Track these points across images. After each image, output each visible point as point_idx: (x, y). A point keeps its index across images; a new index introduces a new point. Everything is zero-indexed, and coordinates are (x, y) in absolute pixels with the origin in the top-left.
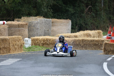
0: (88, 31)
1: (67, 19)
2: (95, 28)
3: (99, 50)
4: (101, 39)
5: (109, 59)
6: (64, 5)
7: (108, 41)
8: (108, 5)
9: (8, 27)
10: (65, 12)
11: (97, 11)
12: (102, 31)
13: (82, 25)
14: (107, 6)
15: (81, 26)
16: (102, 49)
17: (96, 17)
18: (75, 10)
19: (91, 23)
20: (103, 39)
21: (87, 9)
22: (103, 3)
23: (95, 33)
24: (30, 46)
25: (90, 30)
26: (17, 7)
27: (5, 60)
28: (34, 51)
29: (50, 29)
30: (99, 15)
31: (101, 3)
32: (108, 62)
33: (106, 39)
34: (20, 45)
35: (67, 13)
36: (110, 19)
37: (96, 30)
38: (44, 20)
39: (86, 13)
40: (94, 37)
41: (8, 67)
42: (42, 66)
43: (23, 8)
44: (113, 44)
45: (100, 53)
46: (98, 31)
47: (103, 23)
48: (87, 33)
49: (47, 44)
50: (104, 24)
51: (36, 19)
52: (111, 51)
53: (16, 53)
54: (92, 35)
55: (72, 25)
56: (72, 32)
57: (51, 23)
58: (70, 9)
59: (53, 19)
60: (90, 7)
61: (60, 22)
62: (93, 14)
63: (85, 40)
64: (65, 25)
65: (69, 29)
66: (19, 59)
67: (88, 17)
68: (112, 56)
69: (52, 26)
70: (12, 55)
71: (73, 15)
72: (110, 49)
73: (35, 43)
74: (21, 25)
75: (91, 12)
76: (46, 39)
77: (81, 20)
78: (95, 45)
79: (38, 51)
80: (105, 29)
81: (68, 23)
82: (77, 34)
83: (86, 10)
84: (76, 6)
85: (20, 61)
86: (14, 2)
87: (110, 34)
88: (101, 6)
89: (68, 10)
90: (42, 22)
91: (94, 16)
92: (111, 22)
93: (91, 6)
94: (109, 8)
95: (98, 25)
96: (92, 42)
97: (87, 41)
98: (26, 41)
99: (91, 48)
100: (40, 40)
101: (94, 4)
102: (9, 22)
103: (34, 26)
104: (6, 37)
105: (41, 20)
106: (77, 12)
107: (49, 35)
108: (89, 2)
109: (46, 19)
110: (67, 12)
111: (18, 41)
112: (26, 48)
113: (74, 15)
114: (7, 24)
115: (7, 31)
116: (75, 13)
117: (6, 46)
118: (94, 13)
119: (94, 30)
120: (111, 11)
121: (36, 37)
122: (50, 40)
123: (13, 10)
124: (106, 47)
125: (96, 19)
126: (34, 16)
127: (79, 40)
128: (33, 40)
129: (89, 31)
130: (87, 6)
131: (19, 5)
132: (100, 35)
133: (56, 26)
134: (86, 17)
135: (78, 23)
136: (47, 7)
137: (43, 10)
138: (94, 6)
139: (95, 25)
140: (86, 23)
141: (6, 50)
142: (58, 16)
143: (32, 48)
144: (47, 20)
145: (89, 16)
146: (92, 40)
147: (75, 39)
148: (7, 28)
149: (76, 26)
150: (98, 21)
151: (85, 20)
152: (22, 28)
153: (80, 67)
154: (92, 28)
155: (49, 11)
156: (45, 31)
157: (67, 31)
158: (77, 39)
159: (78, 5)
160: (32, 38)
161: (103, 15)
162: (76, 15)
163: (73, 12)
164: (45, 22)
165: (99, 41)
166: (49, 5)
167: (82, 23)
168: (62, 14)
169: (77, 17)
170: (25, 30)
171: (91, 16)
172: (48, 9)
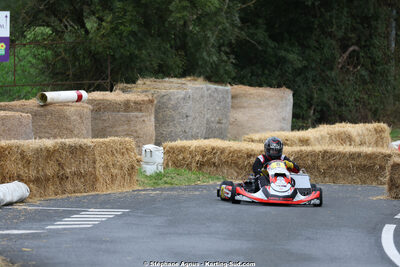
0: (343, 124)
1: (279, 86)
2: (369, 114)
3: (374, 184)
4: (384, 152)
6: (272, 44)
9: (92, 111)
10: (275, 64)
11: (374, 63)
12: (389, 126)
13: (329, 107)
15: (325, 109)
16: (383, 184)
17: (373, 82)
18: (307, 60)
19: (357, 101)
20: (388, 152)
21: (345, 55)
22: (396, 39)
23: (366, 132)
25: (352, 122)
26: (125, 46)
27: (78, 212)
28: (172, 184)
29: (227, 117)
30: (382, 75)
31: (387, 36)
33: (398, 151)
34: (126, 166)
35: (281, 69)
38: (208, 90)
39: (342, 68)
40: (362, 144)
41: (82, 236)
43: (143, 52)
45: (379, 194)
46: (375, 125)
47: (392, 101)
48: (342, 130)
49: (214, 164)
50: (398, 103)
51: (181, 86)
53: (115, 190)
54: (358, 139)
55: (295, 105)
56: (294, 128)
57: (229, 100)
58: (292, 57)
59: (235, 86)
60: (354, 51)
61: (259, 96)
62: (363, 73)
63: (334, 155)
64: (272, 105)
65: (284, 119)
67: (347, 83)
69: (232, 107)
70: (102, 198)
71: (300, 74)
73: (177, 160)
74: (135, 103)
75: (355, 67)
76: (209, 150)
77: (324, 89)
78: (363, 168)
79: (185, 184)
81: (282, 98)
82: (309, 135)
83: (342, 59)
84: (309, 47)
85: (123, 215)
86: (117, 32)
88: (388, 48)
89: (284, 58)
90: (202, 97)
91: (367, 78)
93: (356, 48)
95: (377, 106)
96: (353, 159)
97: (338, 158)
98: (148, 155)
99: (350, 178)
100: (191, 153)
101: (365, 41)
102: (97, 95)
103: (175, 108)
104: (85, 141)
105: (197, 88)
106: (314, 65)
107: (222, 136)
108: (350, 35)
109: (213, 86)
110: (280, 66)
111: (123, 154)
112: (146, 176)
113: (303, 76)
114: (90, 102)
115: (88, 123)
116: (305, 67)
117: (84, 168)
118: (367, 69)
119: (365, 122)
121: (179, 143)
122: (221, 153)
123: (113, 56)
124: (397, 176)
125: (370, 87)
126: (176, 76)
127: (313, 154)
128: (168, 152)
129: (349, 125)
130: (344, 48)
131: (132, 40)
132: (382, 138)
133: (244, 107)
134: (342, 81)
135: (315, 100)
136: (220, 47)
137: (206, 57)
139: (369, 107)
140: (342, 101)
141: (83, 180)
142: (254, 78)
143: (164, 176)
144: (216, 89)
145: (351, 78)
146: (354, 154)
147: (301, 151)
148: (89, 112)
149: (310, 108)
150: (377, 94)
151: (336, 91)
152: (136, 114)
153: (309, 238)
154: (357, 115)
155: (223, 61)
156: (208, 122)
157: (278, 125)
158: (308, 149)
159: (316, 44)
160: (165, 144)
161: (393, 74)
162: (310, 74)
163: (300, 66)
164: (210, 95)
165: (377, 156)
166: (226, 42)
167: (329, 99)
168: (266, 72)
169: (313, 81)
170: (146, 119)
171: (356, 78)
172: (222, 53)
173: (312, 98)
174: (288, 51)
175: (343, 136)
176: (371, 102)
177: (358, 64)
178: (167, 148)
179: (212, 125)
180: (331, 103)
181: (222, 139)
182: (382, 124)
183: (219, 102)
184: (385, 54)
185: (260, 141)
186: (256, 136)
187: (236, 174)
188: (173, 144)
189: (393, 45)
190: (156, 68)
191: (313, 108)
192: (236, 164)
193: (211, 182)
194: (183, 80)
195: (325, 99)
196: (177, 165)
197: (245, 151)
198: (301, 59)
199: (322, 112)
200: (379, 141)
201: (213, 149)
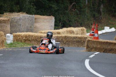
0: (71, 28)
1: (50, 15)
2: (79, 25)
3: (82, 47)
4: (84, 36)
5: (92, 56)
6: (47, 2)
7: (91, 38)
8: (93, 3)
10: (48, 8)
11: (81, 8)
12: (86, 28)
13: (66, 22)
14: (91, 4)
15: (65, 23)
17: (80, 14)
18: (59, 7)
19: (75, 20)
20: (86, 36)
21: (71, 6)
23: (78, 30)
28: (16, 47)
29: (33, 25)
30: (83, 12)
32: (90, 58)
33: (89, 36)
35: (50, 10)
36: (94, 16)
37: (80, 27)
38: (27, 16)
39: (70, 10)
40: (77, 34)
44: (96, 41)
45: (83, 50)
47: (86, 20)
48: (71, 29)
49: (29, 40)
50: (88, 21)
51: (19, 15)
52: (93, 48)
55: (55, 22)
56: (55, 29)
57: (34, 20)
58: (53, 6)
59: (36, 15)
60: (74, 4)
61: (43, 19)
62: (77, 11)
63: (68, 37)
64: (48, 21)
68: (95, 54)
69: (35, 22)
71: (57, 12)
72: (93, 46)
74: (3, 20)
75: (75, 9)
76: (28, 36)
77: (65, 17)
78: (78, 42)
79: (20, 47)
80: (89, 27)
81: (51, 19)
82: (60, 31)
84: (59, 3)
85: (1, 56)
87: (93, 31)
88: (85, 3)
90: (25, 19)
91: (78, 13)
92: (95, 19)
93: (75, 3)
94: (93, 5)
95: (82, 22)
96: (75, 39)
97: (70, 38)
98: (8, 37)
99: (74, 45)
100: (22, 37)
101: (78, 1)
103: (16, 22)
105: (23, 16)
107: (32, 31)
109: (29, 15)
112: (7, 44)
113: (58, 12)
116: (58, 9)
118: (78, 10)
119: (78, 27)
120: (95, 8)
121: (18, 33)
122: (32, 37)
124: (89, 44)
125: (80, 16)
126: (16, 12)
128: (15, 37)
129: (73, 28)
130: (71, 3)
133: (39, 22)
134: (70, 14)
135: (62, 20)
136: (30, 3)
138: (78, 3)
140: (70, 20)
142: (41, 13)
143: (13, 44)
145: (73, 13)
146: (75, 37)
147: (58, 36)
149: (60, 22)
150: (82, 18)
151: (68, 17)
152: (4, 24)
154: (75, 25)
156: (27, 27)
157: (50, 28)
158: (60, 35)
159: (62, 2)
161: (87, 12)
162: (60, 12)
163: (56, 9)
164: (28, 18)
165: (82, 38)
166: (33, 1)
167: (66, 20)
168: (46, 11)
169: (61, 14)
170: (7, 26)
171: (75, 13)
172: (31, 5)
173: (60, 19)
174: (53, 4)
175: (71, 31)
176: (80, 21)
177: (76, 8)
178: (14, 35)
180: (67, 21)
181: (32, 32)
182: (83, 28)
183: (31, 20)
185: (44, 33)
186: (43, 32)
187: (36, 44)
188: (16, 34)
189: (87, 2)
191: (61, 23)
192: (37, 40)
193: (29, 46)
194: (19, 13)
195: (65, 20)
196: (17, 40)
197: (39, 36)
198: (57, 7)
199: (64, 24)
200: (83, 33)
201: (29, 35)
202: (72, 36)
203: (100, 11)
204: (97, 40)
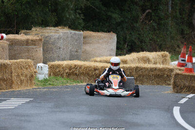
0: (145, 52)
1: (109, 32)
3: (164, 85)
4: (169, 67)
5: (183, 101)
6: (104, 8)
7: (180, 70)
8: (180, 9)
9: (9, 45)
10: (106, 19)
11: (160, 19)
12: (169, 53)
13: (136, 43)
14: (178, 11)
15: (133, 44)
16: (169, 85)
17: (159, 29)
18: (123, 17)
19: (150, 40)
20: (171, 67)
21: (144, 15)
22: (172, 6)
23: (157, 56)
24: (47, 77)
25: (149, 51)
26: (24, 9)
27: (5, 100)
28: (53, 85)
29: (80, 49)
30: (164, 26)
31: (167, 4)
32: (180, 105)
33: (177, 67)
34: (29, 75)
36: (182, 32)
37: (159, 51)
38: (70, 34)
39: (142, 22)
40: (155, 63)
41: (10, 113)
42: (68, 112)
43: (34, 13)
44: (189, 76)
45: (167, 90)
46: (162, 53)
47: (170, 40)
48: (144, 55)
49: (76, 74)
50: (173, 41)
51: (56, 32)
52: (185, 86)
53: (23, 89)
54: (153, 61)
55: (118, 43)
56: (117, 55)
57: (82, 39)
58: (114, 16)
59: (85, 32)
60: (149, 12)
61: (98, 37)
62: (154, 24)
63: (142, 69)
64: (106, 42)
65: (112, 50)
66: (28, 100)
67: (145, 30)
68: (188, 97)
69: (84, 43)
72: (184, 84)
73: (55, 72)
74: (32, 40)
75: (149, 21)
76: (73, 66)
77: (133, 34)
78: (158, 76)
79: (60, 85)
80: (175, 50)
81: (111, 38)
82: (127, 58)
83: (142, 17)
84: (124, 10)
85: (30, 102)
86: (19, 2)
87: (183, 57)
88: (167, 11)
89: (111, 17)
90: (68, 37)
91: (156, 27)
92: (183, 38)
93: (150, 11)
94: (180, 14)
95: (161, 43)
96: (152, 71)
97: (144, 70)
98: (40, 69)
99: (150, 82)
100: (63, 68)
101: (155, 7)
102: (11, 36)
103: (53, 43)
104: (6, 61)
105: (65, 33)
106: (127, 20)
107: (78, 58)
108: (147, 4)
109: (73, 32)
110: (108, 21)
111: (27, 69)
112: (39, 81)
113: (121, 26)
114: (7, 40)
115: (7, 52)
116: (122, 21)
117: (6, 76)
118: (156, 22)
119: (156, 51)
120: (184, 19)
121: (57, 63)
122: (80, 68)
123: (17, 15)
124: (177, 80)
125: (158, 32)
126: (52, 26)
127: (130, 69)
128: (51, 68)
129: (148, 53)
130: (143, 11)
131: (28, 6)
132: (166, 60)
133: (90, 43)
134: (142, 29)
135: (128, 39)
136: (75, 10)
137: (68, 16)
138: (155, 10)
139: (157, 43)
140: (142, 40)
141: (5, 83)
142: (94, 27)
143: (49, 81)
144: (75, 33)
145: (147, 27)
146: (153, 68)
148: (7, 46)
149: (125, 43)
150: (161, 36)
151: (139, 34)
152: (32, 46)
154: (151, 47)
155: (78, 18)
156: (71, 51)
157: (109, 53)
158: (127, 66)
159: (128, 9)
160: (49, 63)
161: (170, 25)
162: (125, 25)
163: (119, 21)
164: (72, 36)
165: (165, 70)
166: (79, 8)
167: (135, 39)
168: (101, 24)
169: (127, 29)
170: (38, 49)
171: (150, 27)
172: (77, 14)
173: (126, 38)
174: (113, 13)
175: (145, 59)
176: (158, 40)
177: (151, 20)
178: (50, 65)
179: (73, 53)
180: (136, 41)
182: (167, 53)
183: (77, 40)
184: (166, 14)
185: (101, 61)
186: (98, 59)
187: (88, 80)
188: (53, 63)
189: (170, 9)
190: (41, 22)
191: (127, 44)
192: (88, 74)
193: (75, 84)
194: (57, 28)
195: (133, 39)
196: (56, 74)
197: (93, 67)
198: (120, 17)
199: (131, 46)
200: (164, 61)
201: (75, 66)
202: (147, 67)
203: (192, 23)
204: (191, 74)
